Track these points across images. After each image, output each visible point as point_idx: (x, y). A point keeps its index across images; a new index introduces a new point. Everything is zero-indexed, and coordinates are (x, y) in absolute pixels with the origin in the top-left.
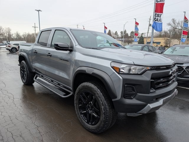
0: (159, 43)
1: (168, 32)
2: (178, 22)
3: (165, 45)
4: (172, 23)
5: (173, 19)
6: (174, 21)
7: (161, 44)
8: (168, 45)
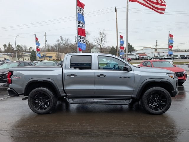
0: (51, 57)
1: (55, 47)
2: (65, 39)
3: (56, 59)
4: (60, 40)
5: (61, 37)
6: (61, 38)
7: (53, 58)
8: (59, 59)
